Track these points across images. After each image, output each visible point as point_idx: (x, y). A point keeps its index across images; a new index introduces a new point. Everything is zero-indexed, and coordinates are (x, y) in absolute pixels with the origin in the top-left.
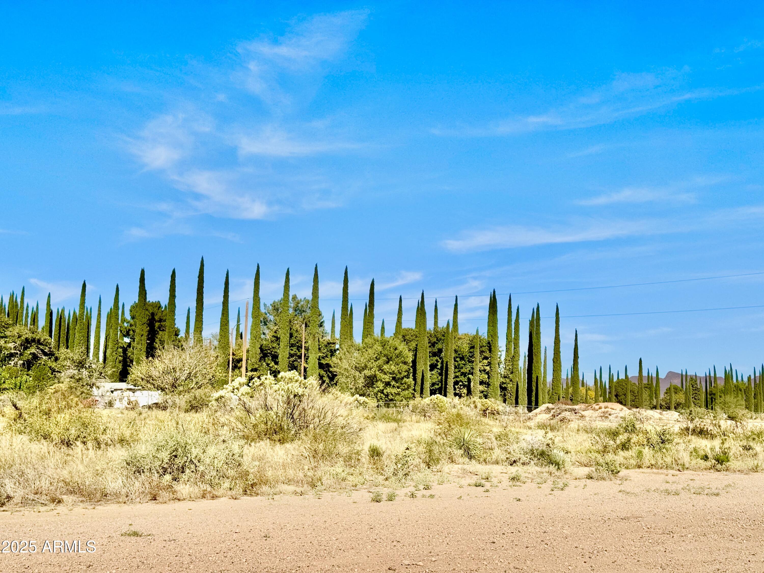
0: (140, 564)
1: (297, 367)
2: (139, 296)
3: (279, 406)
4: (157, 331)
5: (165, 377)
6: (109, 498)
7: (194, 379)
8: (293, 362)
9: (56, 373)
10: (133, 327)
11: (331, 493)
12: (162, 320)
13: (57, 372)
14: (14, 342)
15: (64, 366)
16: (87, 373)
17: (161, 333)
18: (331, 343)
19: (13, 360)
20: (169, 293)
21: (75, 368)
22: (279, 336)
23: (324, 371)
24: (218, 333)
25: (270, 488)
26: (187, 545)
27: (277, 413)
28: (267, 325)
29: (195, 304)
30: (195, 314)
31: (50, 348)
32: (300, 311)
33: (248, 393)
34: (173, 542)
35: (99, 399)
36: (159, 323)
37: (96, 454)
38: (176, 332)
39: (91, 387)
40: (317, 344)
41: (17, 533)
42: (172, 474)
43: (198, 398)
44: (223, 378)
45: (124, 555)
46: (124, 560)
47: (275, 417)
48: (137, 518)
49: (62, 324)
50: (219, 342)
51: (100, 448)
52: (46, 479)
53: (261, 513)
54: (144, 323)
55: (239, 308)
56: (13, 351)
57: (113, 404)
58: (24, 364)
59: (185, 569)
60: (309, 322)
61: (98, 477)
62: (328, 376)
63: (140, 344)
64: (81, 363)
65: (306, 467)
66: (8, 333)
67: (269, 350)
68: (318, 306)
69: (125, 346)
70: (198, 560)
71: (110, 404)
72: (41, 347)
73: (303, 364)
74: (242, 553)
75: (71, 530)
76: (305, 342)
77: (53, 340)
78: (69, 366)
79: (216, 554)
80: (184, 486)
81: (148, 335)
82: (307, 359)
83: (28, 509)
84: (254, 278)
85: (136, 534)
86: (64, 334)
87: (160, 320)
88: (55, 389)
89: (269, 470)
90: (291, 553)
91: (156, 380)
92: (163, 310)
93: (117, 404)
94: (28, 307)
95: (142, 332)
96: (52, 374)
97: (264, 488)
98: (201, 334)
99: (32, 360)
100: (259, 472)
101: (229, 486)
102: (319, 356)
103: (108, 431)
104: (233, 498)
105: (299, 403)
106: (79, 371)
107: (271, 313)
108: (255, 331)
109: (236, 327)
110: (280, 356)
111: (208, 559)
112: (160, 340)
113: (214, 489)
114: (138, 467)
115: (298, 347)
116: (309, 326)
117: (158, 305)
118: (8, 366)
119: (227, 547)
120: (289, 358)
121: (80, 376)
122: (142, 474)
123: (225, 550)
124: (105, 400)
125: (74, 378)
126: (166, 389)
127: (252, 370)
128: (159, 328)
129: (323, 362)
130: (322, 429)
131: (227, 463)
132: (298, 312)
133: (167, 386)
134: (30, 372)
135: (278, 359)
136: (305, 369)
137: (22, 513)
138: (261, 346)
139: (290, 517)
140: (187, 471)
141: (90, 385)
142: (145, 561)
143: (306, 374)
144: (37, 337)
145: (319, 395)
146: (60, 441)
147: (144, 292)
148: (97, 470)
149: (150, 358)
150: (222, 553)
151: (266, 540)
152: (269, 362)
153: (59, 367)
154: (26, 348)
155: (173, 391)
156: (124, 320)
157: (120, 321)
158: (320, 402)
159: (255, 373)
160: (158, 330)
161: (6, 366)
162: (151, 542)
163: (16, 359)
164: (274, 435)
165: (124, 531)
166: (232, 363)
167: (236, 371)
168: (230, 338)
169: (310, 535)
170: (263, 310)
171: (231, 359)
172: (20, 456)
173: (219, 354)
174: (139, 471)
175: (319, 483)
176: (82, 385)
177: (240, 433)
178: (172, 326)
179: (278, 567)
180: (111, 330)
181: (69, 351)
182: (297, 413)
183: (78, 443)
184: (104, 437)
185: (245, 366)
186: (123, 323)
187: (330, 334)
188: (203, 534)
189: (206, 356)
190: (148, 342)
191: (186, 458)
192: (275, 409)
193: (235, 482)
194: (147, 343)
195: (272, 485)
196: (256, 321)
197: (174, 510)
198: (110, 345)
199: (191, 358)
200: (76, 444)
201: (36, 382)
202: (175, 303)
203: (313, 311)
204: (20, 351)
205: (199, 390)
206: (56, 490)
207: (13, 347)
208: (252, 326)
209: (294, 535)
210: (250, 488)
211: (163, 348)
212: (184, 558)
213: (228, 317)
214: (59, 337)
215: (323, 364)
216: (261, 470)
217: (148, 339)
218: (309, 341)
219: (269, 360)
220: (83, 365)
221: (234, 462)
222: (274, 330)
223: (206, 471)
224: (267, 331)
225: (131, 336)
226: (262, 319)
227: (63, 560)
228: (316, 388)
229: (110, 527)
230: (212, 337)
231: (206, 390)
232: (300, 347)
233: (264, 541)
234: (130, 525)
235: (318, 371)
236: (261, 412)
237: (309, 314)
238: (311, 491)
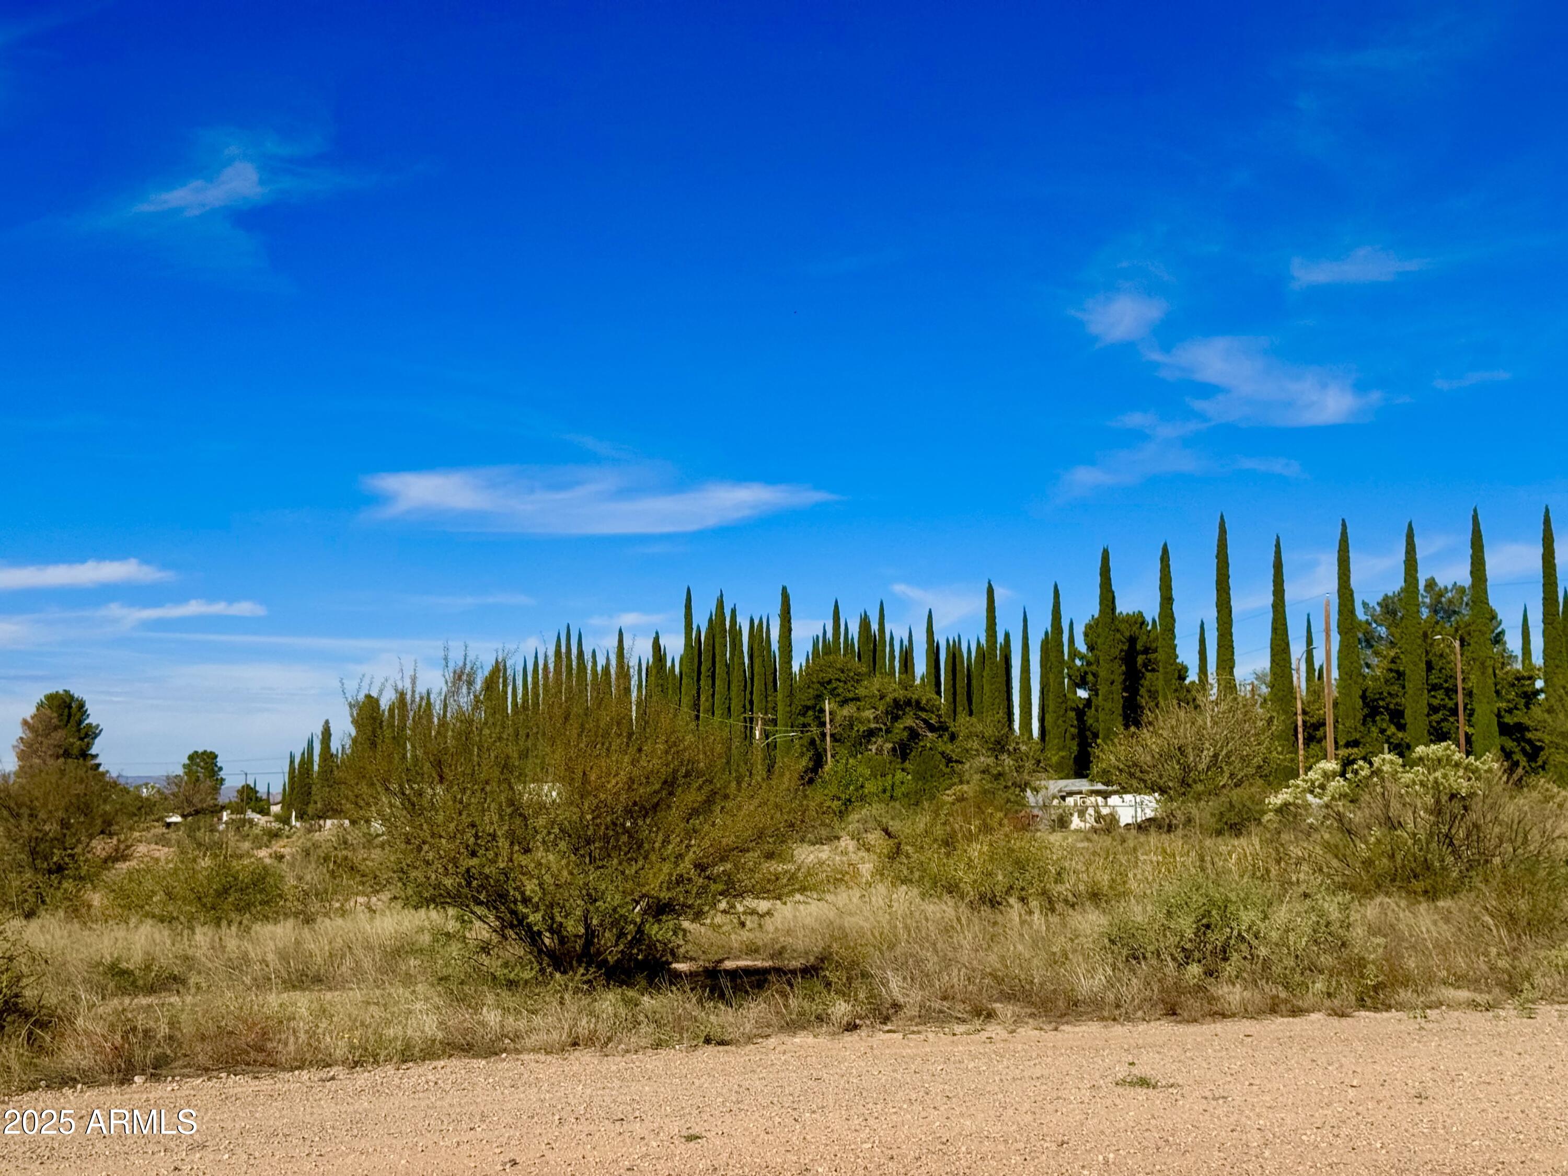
0: (1161, 1143)
1: (1449, 733)
2: (1101, 604)
3: (1419, 820)
4: (1140, 671)
5: (1166, 765)
6: (1082, 1009)
7: (1225, 768)
8: (1438, 723)
9: (954, 764)
10: (1094, 667)
11: (1557, 1007)
12: (1149, 649)
13: (957, 761)
14: (874, 708)
15: (967, 751)
16: (1011, 763)
17: (1148, 675)
18: (1523, 678)
19: (875, 743)
20: (1159, 594)
21: (989, 753)
22: (1401, 669)
23: (1514, 740)
24: (1268, 670)
25: (1415, 995)
26: (1252, 1110)
27: (1415, 835)
28: (1372, 646)
29: (1214, 613)
30: (1216, 633)
31: (939, 716)
32: (1445, 611)
33: (1343, 796)
34: (1221, 1101)
35: (1040, 813)
36: (1144, 656)
37: (1047, 921)
38: (1179, 671)
39: (1023, 790)
40: (1491, 681)
41: (918, 1075)
42: (1203, 962)
43: (1238, 806)
44: (1286, 764)
45: (1127, 1123)
46: (1129, 1133)
47: (1410, 842)
48: (1142, 1050)
49: (958, 668)
50: (1272, 688)
51: (1053, 910)
52: (959, 970)
53: (1402, 1048)
54: (1116, 658)
55: (1308, 615)
56: (873, 726)
57: (1066, 822)
58: (894, 749)
59: (1254, 1158)
60: (1469, 634)
61: (1057, 967)
62: (1523, 750)
63: (1110, 700)
64: (999, 743)
65: (1493, 951)
66: (861, 692)
67: (1383, 699)
68: (1487, 599)
69: (1081, 706)
70: (1278, 1141)
71: (1062, 823)
72: (924, 715)
73: (1463, 728)
74: (1371, 1130)
75: (1018, 1072)
76: (1464, 680)
77: (943, 700)
78: (977, 750)
79: (1315, 1130)
80: (1231, 987)
81: (1125, 681)
82: (1471, 715)
83: (933, 1029)
84: (1337, 548)
85: (1143, 1082)
86: (963, 687)
87: (1146, 651)
88: (954, 794)
89: (1410, 956)
90: (1480, 1133)
91: (1148, 773)
92: (1149, 628)
93: (1076, 822)
94: (892, 638)
95: (1112, 677)
96: (947, 766)
97: (1402, 994)
98: (1231, 673)
99: (909, 740)
100: (1387, 960)
101: (1324, 990)
102: (1499, 709)
103: (1065, 876)
104: (1336, 1014)
105: (1462, 812)
106: (997, 758)
107: (1379, 621)
108: (1347, 662)
109: (1305, 655)
110: (1408, 713)
111: (1300, 1138)
112: (1149, 691)
113: (1294, 996)
114: (1133, 948)
115: (1447, 691)
116: (1469, 644)
117: (1139, 620)
118: (866, 753)
119: (1338, 1115)
120: (1428, 715)
121: (999, 769)
122: (1143, 963)
123: (1334, 1122)
124: (1050, 814)
125: (989, 773)
126: (1170, 788)
127: (1347, 745)
128: (1145, 665)
129: (1508, 719)
130: (1522, 866)
131: (1316, 941)
132: (1441, 614)
133: (1171, 784)
134: (907, 765)
135: (1403, 717)
136: (1468, 738)
137: (922, 1037)
138: (1364, 692)
139: (1470, 1057)
140: (1235, 956)
141: (1020, 787)
142: (1171, 1139)
143: (1471, 747)
144: (913, 696)
145: (1507, 794)
146: (977, 897)
147: (1110, 595)
148: (1054, 954)
149: (1133, 729)
150: (1328, 1127)
151: (1421, 1103)
152: (1384, 726)
153: (959, 753)
154: (896, 718)
155: (1184, 794)
156: (1074, 653)
157: (1066, 657)
158: (1510, 808)
159: (1355, 750)
160: (1143, 670)
161: (862, 753)
162: (1176, 1100)
163: (880, 740)
164: (1413, 880)
165: (1120, 1076)
166: (1304, 731)
167: (1312, 746)
168: (1295, 679)
169: (1519, 1096)
170: (1361, 615)
171: (1300, 723)
172: (907, 928)
173: (1275, 714)
174: (1135, 956)
175: (1527, 985)
176: (1006, 787)
177: (1336, 878)
178: (1172, 661)
179: (1456, 1162)
180: (1051, 676)
181: (974, 719)
182: (1461, 834)
183: (1012, 901)
184: (1060, 888)
185: (1333, 736)
186: (1073, 661)
187: (1520, 658)
188: (1282, 1087)
189: (1246, 718)
190: (1125, 694)
191: (1228, 930)
192: (1410, 826)
193: (1337, 981)
194: (1123, 697)
195: (1420, 988)
196: (1348, 639)
197: (1215, 1037)
198: (1051, 706)
199: (1215, 723)
200: (1008, 902)
201: (920, 783)
202: (1173, 613)
203: (1475, 611)
204: (885, 724)
205: (1238, 790)
206: (980, 990)
207: (872, 717)
208: (1340, 651)
209: (1481, 1096)
210: (1372, 993)
211: (1157, 705)
212: (1249, 1135)
213: (1287, 635)
214: (955, 694)
215: (1508, 724)
216: (1392, 958)
217: (1124, 690)
218: (1472, 677)
219: (1383, 720)
220: (1003, 747)
221: (1332, 939)
222: (1389, 659)
223: (1272, 957)
224: (1375, 661)
225: (1090, 685)
226: (1360, 635)
227: (1011, 1129)
228: (1500, 778)
229: (1092, 1066)
230: (1256, 679)
231: (1253, 790)
232: (1452, 690)
233: (1417, 1105)
234: (1130, 1064)
235: (1498, 740)
236: (1377, 832)
237: (1467, 617)
238: (1510, 1001)
